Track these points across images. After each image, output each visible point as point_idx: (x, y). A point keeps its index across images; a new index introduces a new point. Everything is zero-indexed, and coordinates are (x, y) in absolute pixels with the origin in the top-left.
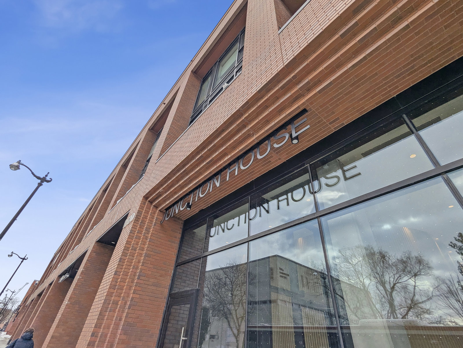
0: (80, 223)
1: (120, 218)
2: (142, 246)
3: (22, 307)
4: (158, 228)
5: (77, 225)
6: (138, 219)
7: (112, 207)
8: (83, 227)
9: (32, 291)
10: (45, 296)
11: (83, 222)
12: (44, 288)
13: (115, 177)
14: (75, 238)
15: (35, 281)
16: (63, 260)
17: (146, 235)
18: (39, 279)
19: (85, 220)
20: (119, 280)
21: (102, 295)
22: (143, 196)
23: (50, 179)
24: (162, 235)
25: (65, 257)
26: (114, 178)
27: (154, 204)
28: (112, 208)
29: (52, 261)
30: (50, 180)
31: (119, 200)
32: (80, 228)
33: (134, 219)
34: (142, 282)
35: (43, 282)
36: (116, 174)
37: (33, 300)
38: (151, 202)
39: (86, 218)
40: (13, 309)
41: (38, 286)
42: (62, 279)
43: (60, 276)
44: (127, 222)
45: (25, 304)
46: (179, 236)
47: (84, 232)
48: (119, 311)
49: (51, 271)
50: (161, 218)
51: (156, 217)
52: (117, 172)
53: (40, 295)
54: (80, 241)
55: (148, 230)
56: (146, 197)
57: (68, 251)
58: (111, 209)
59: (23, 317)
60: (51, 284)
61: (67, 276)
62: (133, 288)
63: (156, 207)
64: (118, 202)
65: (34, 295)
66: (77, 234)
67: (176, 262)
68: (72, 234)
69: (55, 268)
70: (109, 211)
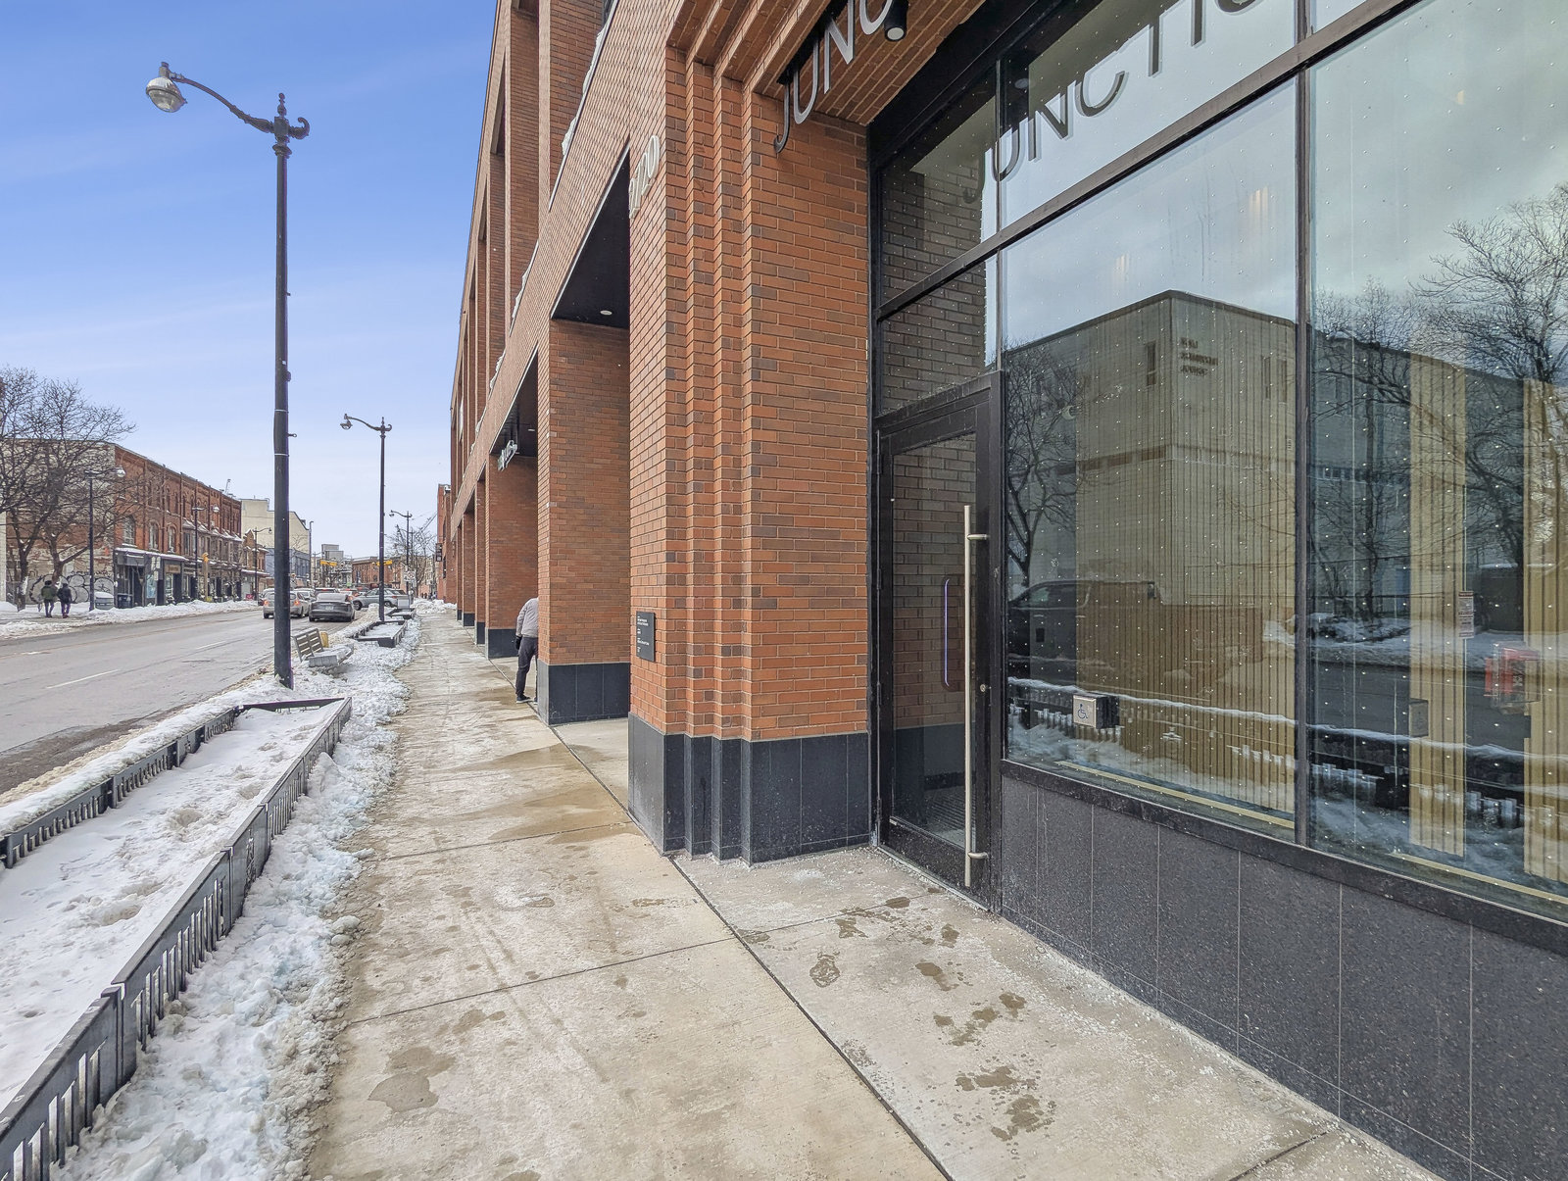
0: (472, 298)
1: (602, 197)
2: (731, 260)
3: (444, 546)
4: (769, 174)
5: (467, 308)
6: (680, 156)
7: (553, 181)
8: (488, 303)
9: (448, 510)
10: (482, 510)
11: (483, 290)
12: (470, 492)
13: (508, 71)
14: (482, 344)
15: (441, 488)
16: (480, 413)
17: (733, 214)
18: (447, 481)
19: (482, 281)
20: (690, 395)
21: (652, 451)
22: (664, 44)
23: (301, 120)
24: (791, 203)
25: (482, 403)
26: (508, 79)
27: (722, 67)
28: (552, 185)
29: (454, 429)
30: (302, 125)
31: (568, 135)
32: (482, 309)
33: (664, 159)
34: (769, 388)
35: (460, 481)
36: (508, 56)
37: (460, 527)
38: (707, 63)
39: (482, 274)
40: (430, 553)
41: (454, 494)
42: (502, 459)
43: (496, 453)
44: (636, 187)
45: (449, 539)
46: (861, 199)
47: (498, 316)
48: (725, 487)
49: (465, 451)
50: (771, 126)
51: (749, 124)
52: (508, 49)
53: (470, 511)
54: (499, 345)
55: (732, 189)
56: (678, 46)
57: (482, 385)
58: (551, 191)
59: (460, 564)
60: (482, 480)
61: (513, 447)
62: (750, 414)
63: (736, 79)
64: (565, 145)
65: (458, 514)
66: (482, 330)
67: (874, 307)
68: (467, 339)
69: (473, 439)
70: (546, 200)
